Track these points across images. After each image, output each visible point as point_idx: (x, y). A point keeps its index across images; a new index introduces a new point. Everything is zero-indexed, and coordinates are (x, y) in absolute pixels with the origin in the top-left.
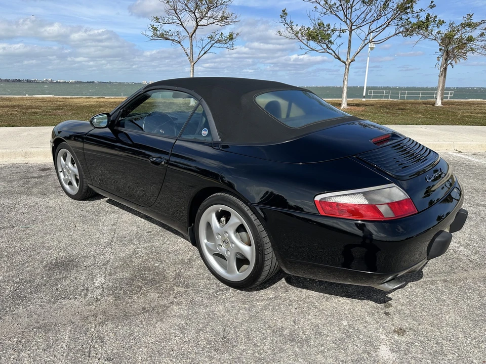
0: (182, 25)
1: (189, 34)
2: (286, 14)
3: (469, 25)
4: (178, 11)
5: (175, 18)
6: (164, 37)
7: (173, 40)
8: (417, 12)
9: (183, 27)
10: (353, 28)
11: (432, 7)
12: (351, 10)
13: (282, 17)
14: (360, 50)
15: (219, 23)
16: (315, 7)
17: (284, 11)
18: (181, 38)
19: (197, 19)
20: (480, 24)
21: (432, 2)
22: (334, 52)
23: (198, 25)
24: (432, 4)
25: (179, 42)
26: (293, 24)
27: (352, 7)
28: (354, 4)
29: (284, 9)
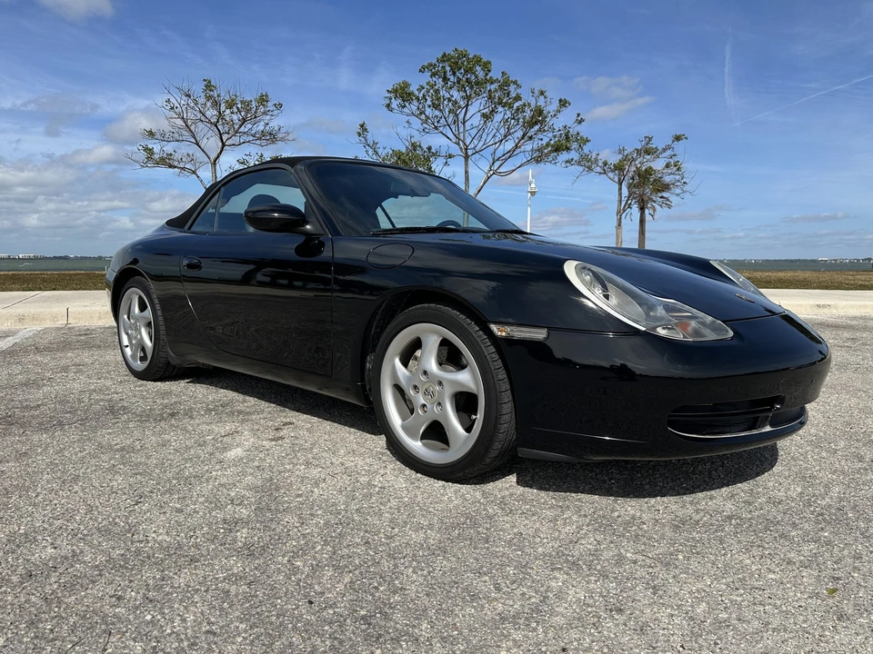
0: (197, 144)
1: (209, 158)
2: (366, 130)
3: (648, 152)
4: (189, 123)
5: (184, 132)
6: (166, 161)
7: (183, 169)
8: (559, 130)
9: (200, 147)
10: (470, 152)
11: (580, 122)
12: (464, 126)
13: (359, 134)
14: (485, 183)
15: (258, 142)
16: (408, 122)
17: (362, 126)
18: (197, 165)
19: (221, 135)
20: (664, 150)
21: (578, 115)
23: (224, 145)
24: (579, 118)
25: (194, 172)
26: (378, 146)
27: (464, 123)
28: (467, 118)
29: (362, 123)
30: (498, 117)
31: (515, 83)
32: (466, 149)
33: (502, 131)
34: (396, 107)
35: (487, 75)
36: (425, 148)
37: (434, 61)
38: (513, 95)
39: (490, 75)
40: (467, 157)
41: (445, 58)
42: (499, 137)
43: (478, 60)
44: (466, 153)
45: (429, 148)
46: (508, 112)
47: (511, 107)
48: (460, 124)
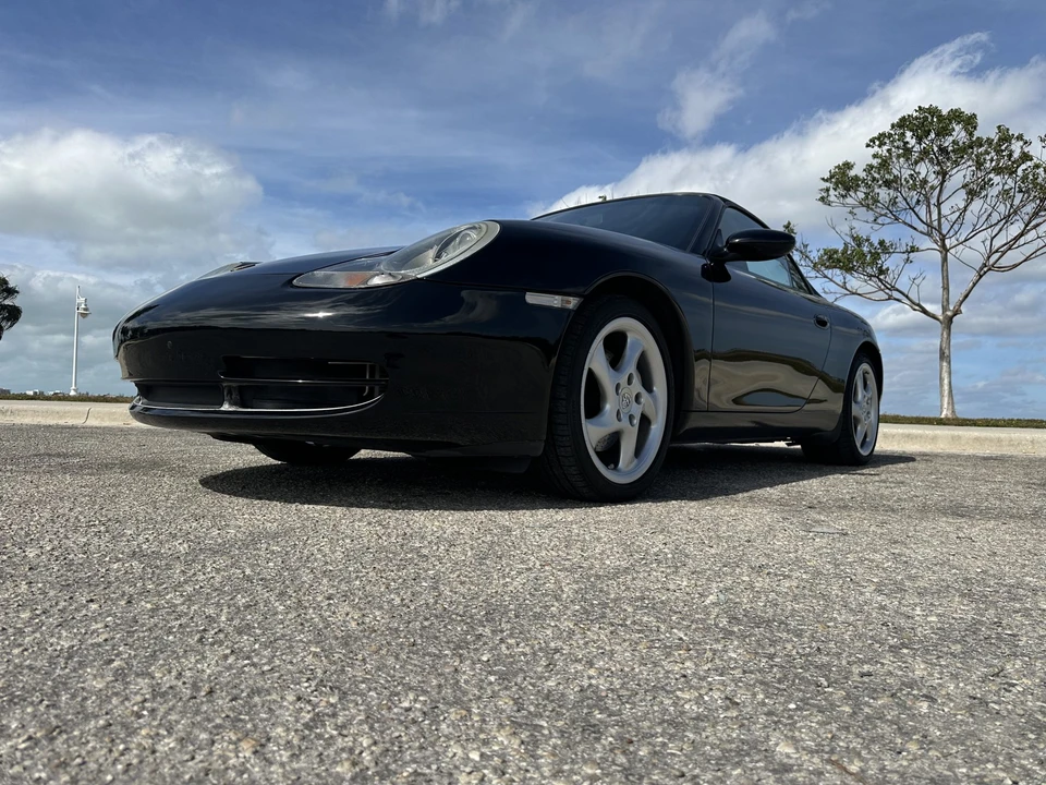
2: (791, 231)
14: (974, 285)
16: (851, 213)
17: (787, 226)
22: (907, 297)
27: (939, 205)
28: (943, 198)
29: (786, 223)
30: (994, 191)
31: (1020, 137)
32: (943, 241)
33: (1002, 209)
34: (835, 199)
35: (971, 134)
36: (876, 244)
37: (887, 129)
38: (1016, 155)
39: (977, 134)
40: (945, 250)
41: (903, 123)
42: (995, 217)
43: (956, 115)
44: (944, 246)
45: (882, 243)
46: (1010, 181)
47: (1012, 172)
48: (932, 207)
